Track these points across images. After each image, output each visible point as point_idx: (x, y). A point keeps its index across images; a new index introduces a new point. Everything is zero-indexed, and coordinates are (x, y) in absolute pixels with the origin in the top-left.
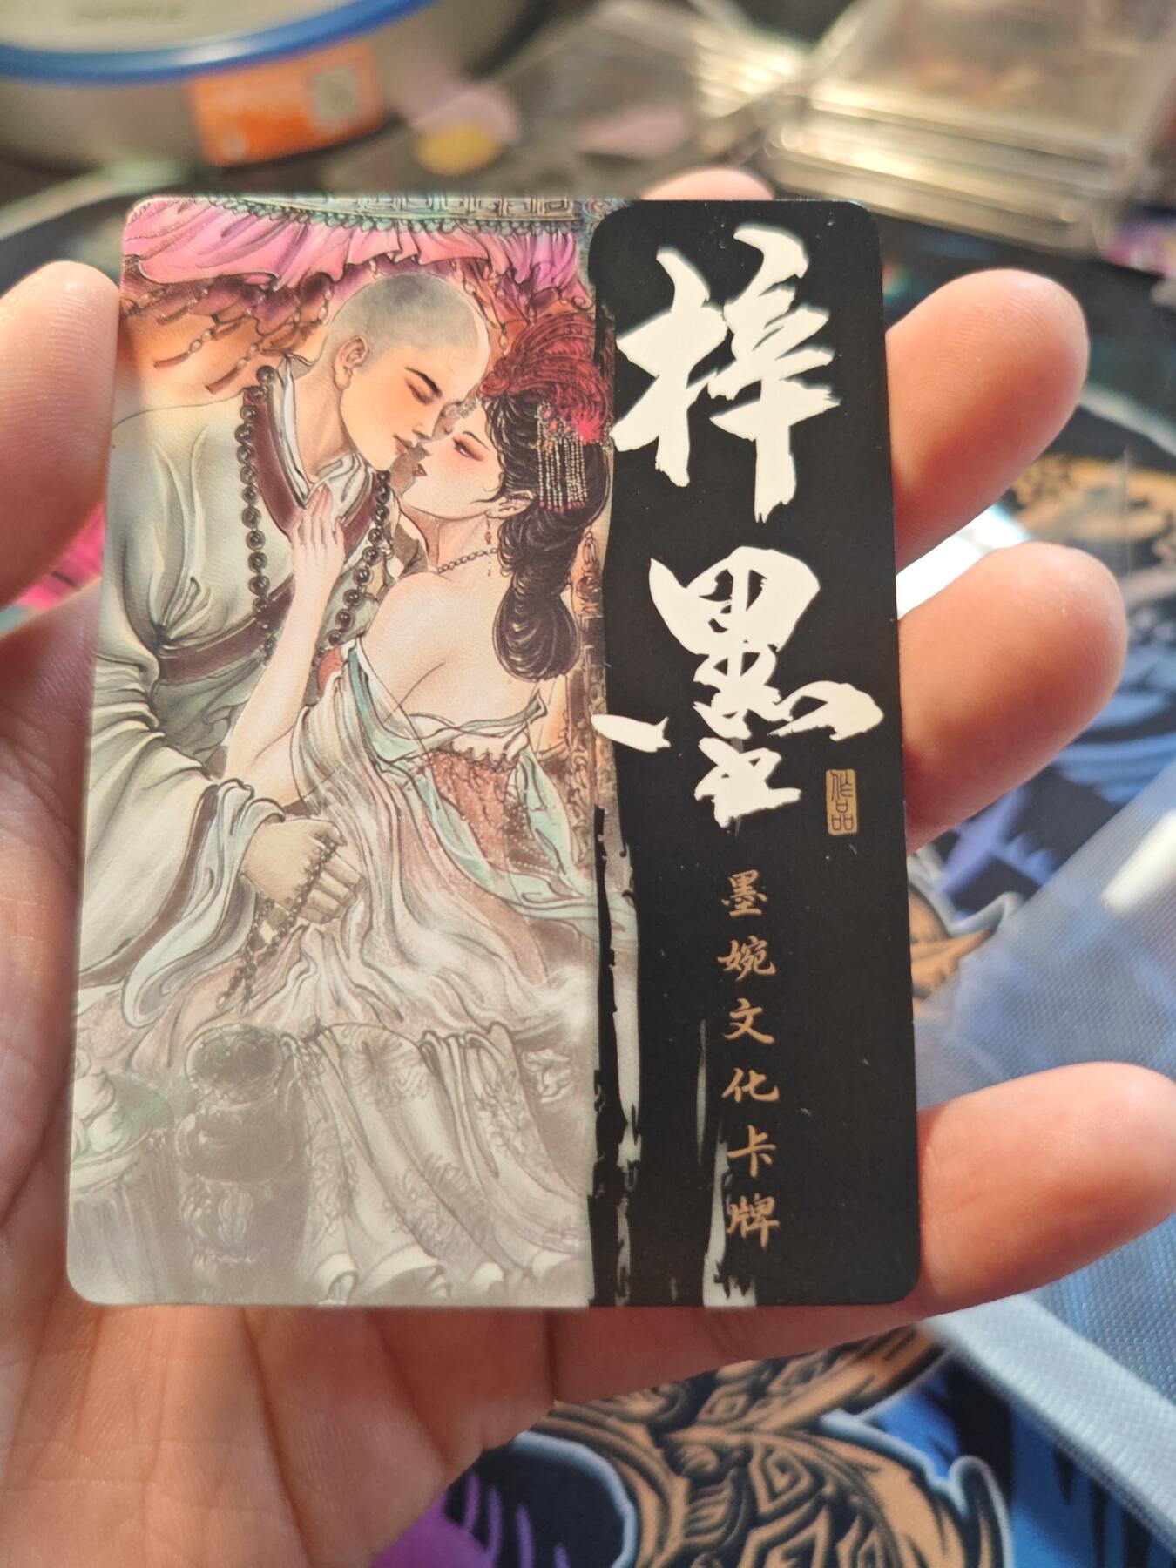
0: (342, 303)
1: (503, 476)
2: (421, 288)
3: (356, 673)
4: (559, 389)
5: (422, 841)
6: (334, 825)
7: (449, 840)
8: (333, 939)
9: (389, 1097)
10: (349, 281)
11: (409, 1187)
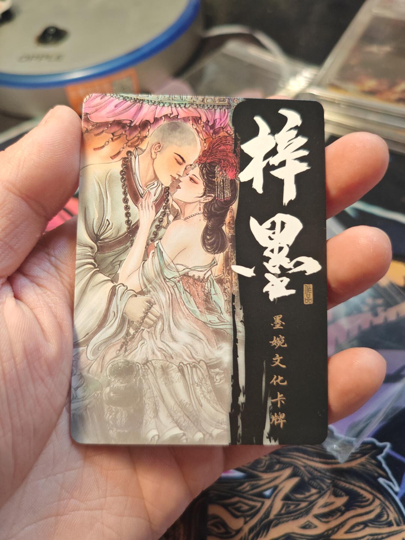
1: (205, 189)
3: (159, 251)
4: (222, 161)
5: (179, 303)
6: (152, 298)
7: (187, 303)
8: (152, 333)
9: (169, 382)
10: (156, 123)
11: (175, 409)
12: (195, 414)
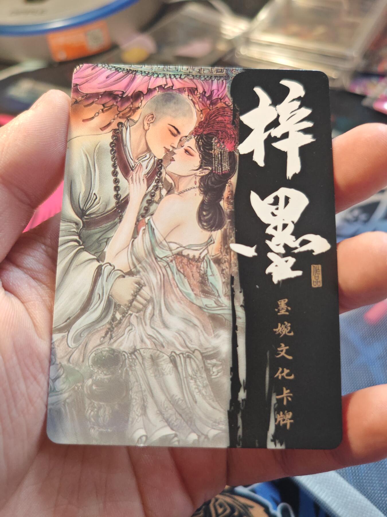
0: (146, 101)
1: (201, 162)
2: (174, 97)
3: (150, 227)
4: (220, 132)
5: (171, 285)
6: (142, 279)
7: (181, 285)
8: (141, 318)
9: (159, 373)
10: (149, 94)
11: (166, 406)
12: (188, 412)
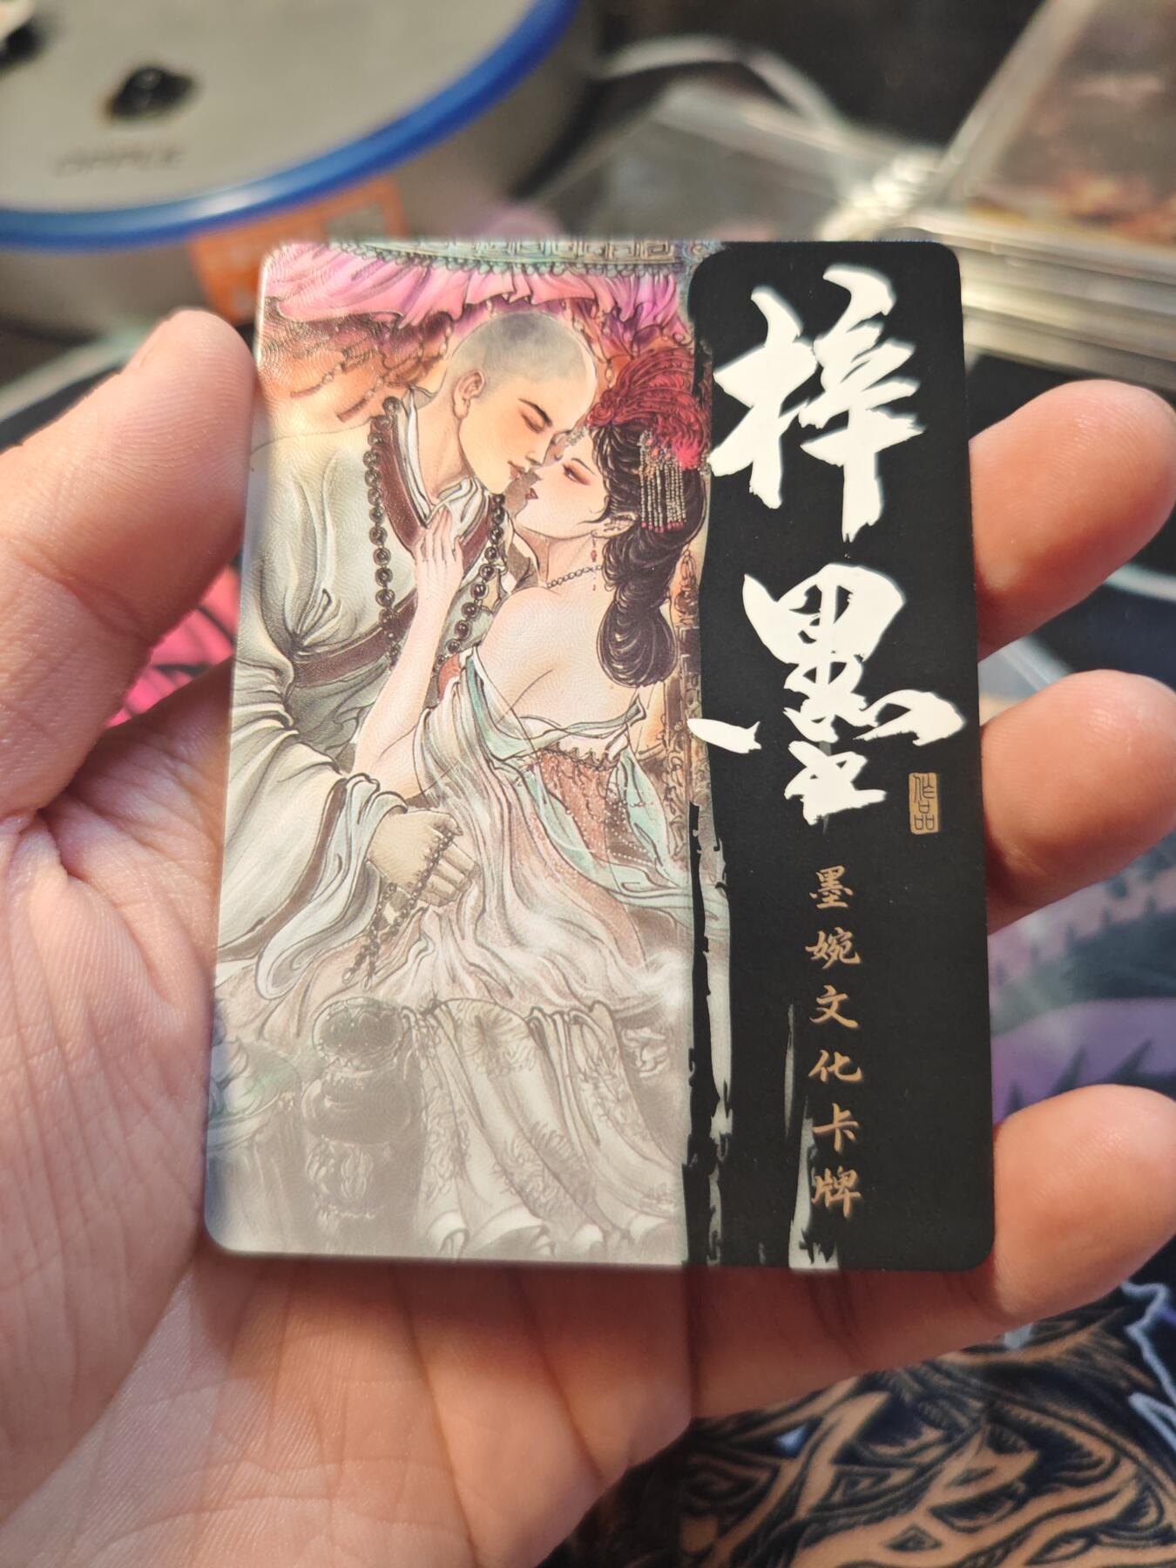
0: (460, 339)
1: (608, 499)
2: (533, 326)
3: (472, 679)
4: (660, 419)
5: (531, 833)
6: (452, 816)
7: (555, 832)
8: (450, 920)
9: (498, 1066)
10: (468, 318)
11: (516, 1152)
12: (579, 1168)
